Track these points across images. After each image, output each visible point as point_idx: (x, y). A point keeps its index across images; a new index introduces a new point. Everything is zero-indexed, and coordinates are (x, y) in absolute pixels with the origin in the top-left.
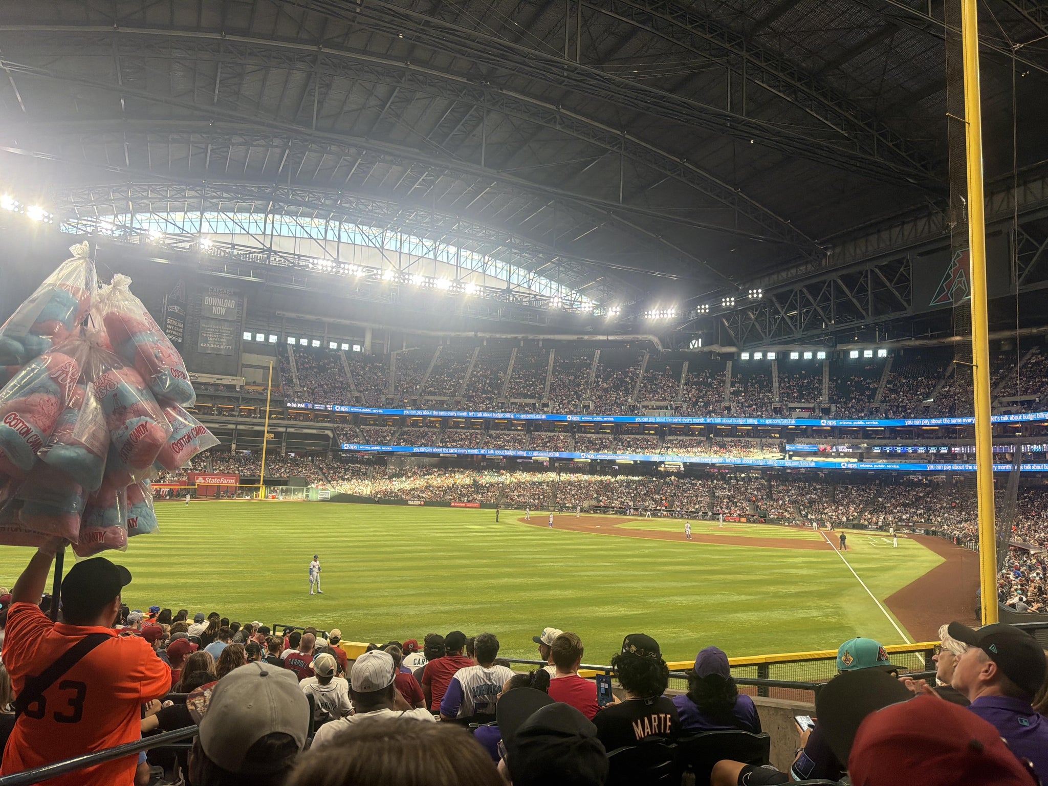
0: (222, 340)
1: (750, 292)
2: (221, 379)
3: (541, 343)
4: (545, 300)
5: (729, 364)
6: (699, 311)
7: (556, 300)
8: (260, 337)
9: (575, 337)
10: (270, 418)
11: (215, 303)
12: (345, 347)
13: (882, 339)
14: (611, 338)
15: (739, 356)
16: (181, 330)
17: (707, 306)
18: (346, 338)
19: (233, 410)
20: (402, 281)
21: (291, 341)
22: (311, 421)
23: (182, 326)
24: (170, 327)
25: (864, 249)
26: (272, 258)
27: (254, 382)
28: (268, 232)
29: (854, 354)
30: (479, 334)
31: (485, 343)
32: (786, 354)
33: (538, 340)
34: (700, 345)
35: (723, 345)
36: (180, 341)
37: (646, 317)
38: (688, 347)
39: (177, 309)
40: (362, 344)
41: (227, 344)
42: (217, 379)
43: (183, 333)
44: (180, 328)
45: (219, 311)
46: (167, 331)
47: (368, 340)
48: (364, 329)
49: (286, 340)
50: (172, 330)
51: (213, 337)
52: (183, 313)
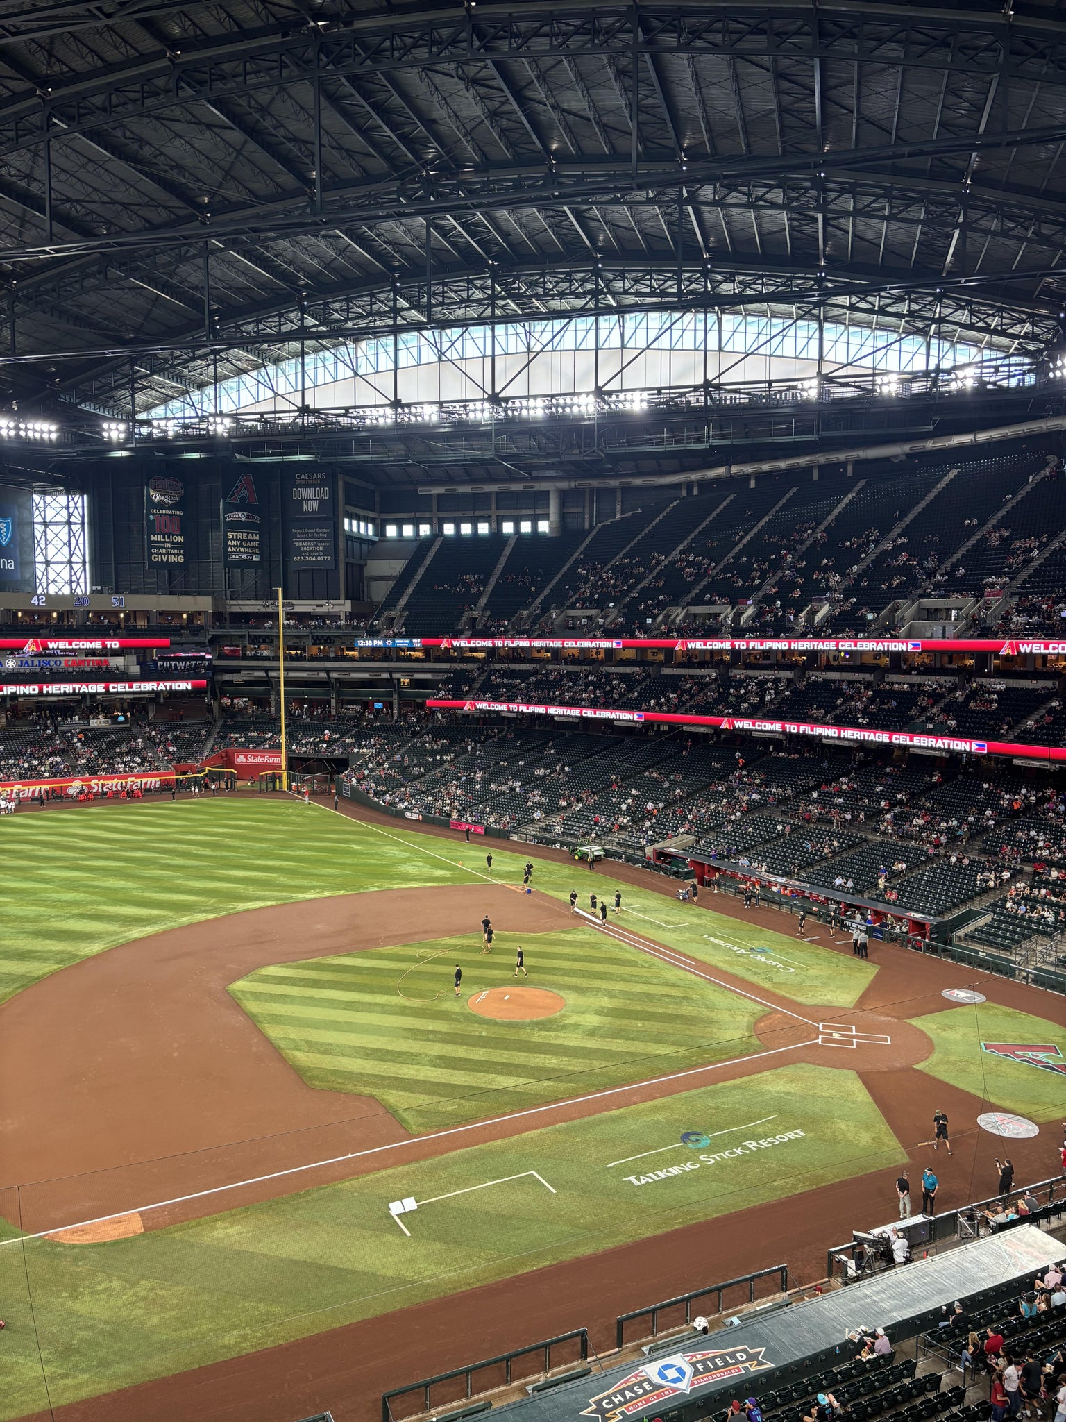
0: (318, 549)
2: (321, 606)
3: (850, 468)
8: (408, 530)
9: (907, 448)
11: (304, 495)
12: (526, 527)
16: (256, 544)
18: (524, 512)
23: (257, 537)
24: (234, 543)
30: (735, 469)
31: (753, 484)
33: (844, 464)
36: (256, 559)
39: (242, 516)
40: (545, 517)
41: (325, 552)
42: (317, 606)
43: (261, 547)
44: (253, 541)
45: (311, 507)
46: (230, 549)
47: (553, 510)
48: (548, 492)
49: (441, 529)
50: (237, 546)
51: (308, 546)
52: (257, 519)
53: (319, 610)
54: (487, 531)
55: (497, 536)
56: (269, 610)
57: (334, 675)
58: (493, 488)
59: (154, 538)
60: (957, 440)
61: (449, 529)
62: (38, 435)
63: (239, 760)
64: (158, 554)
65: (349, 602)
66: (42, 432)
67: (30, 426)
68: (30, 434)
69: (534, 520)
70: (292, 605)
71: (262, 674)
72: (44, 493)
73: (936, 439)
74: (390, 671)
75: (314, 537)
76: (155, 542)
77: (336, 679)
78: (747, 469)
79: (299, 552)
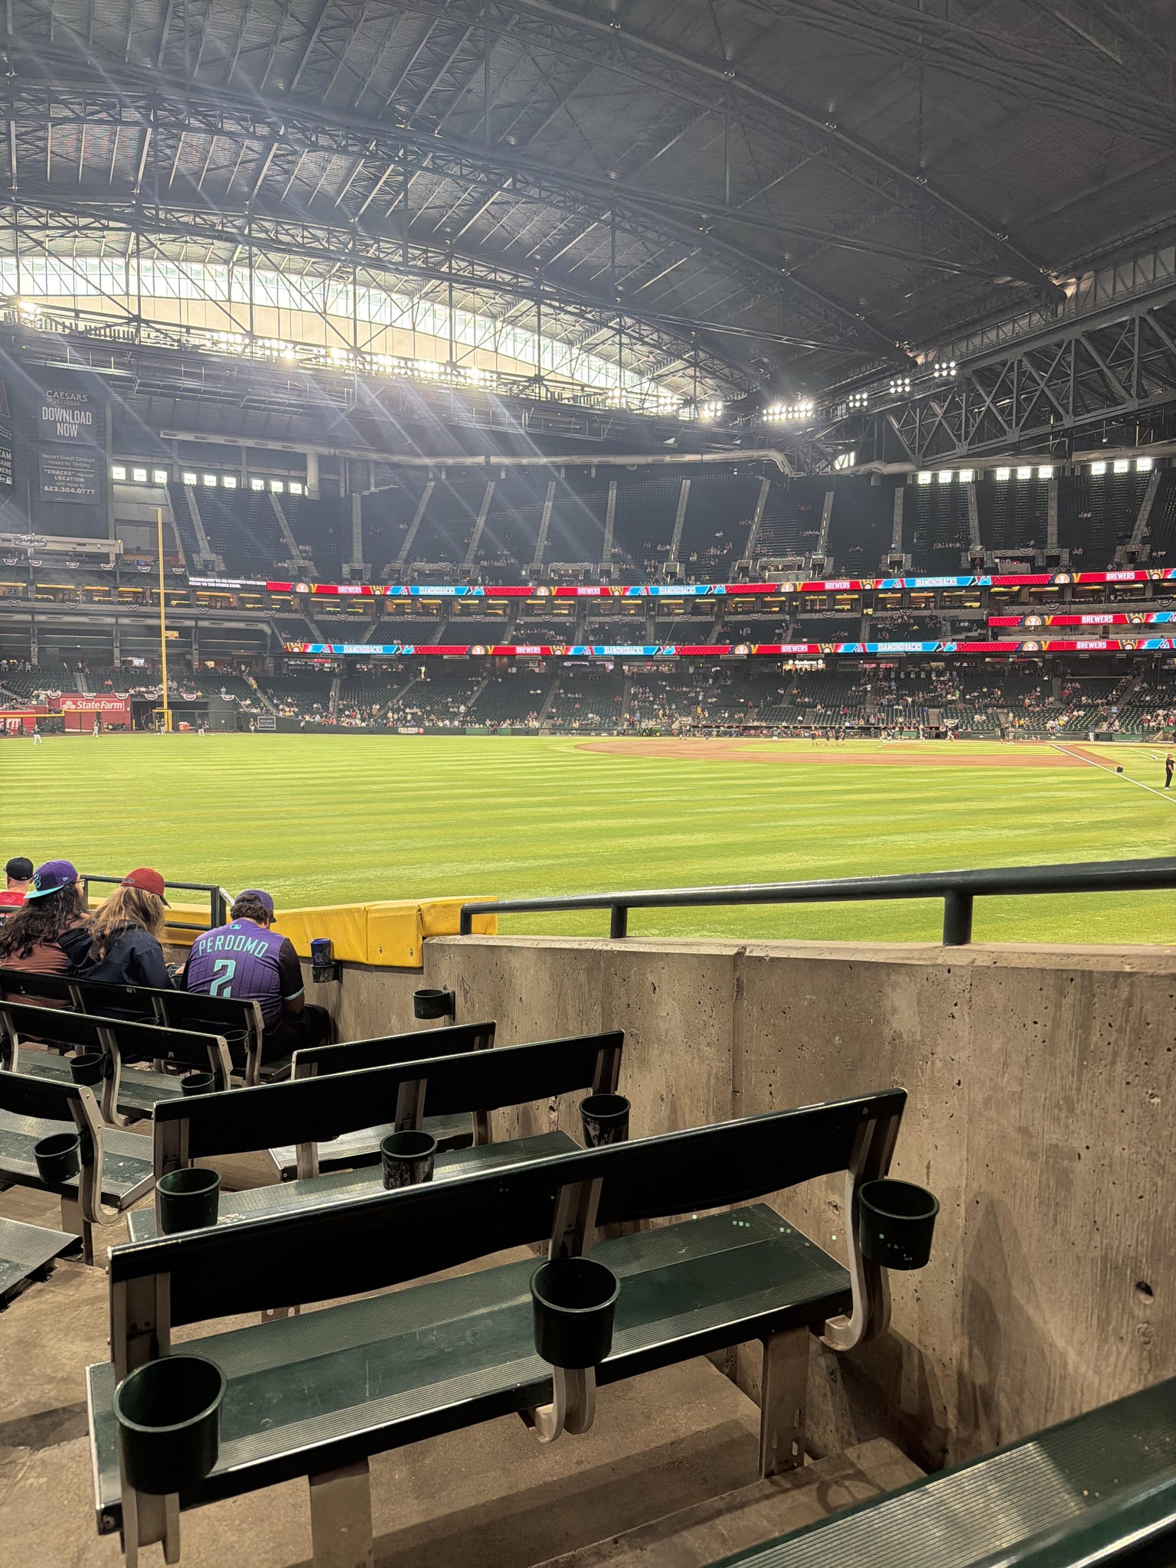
0: (78, 479)
1: (937, 366)
2: (84, 545)
3: (593, 471)
4: (600, 394)
5: (899, 492)
6: (851, 405)
7: (617, 393)
8: (140, 475)
9: (650, 459)
10: (167, 604)
11: (58, 417)
12: (277, 487)
13: (1145, 441)
14: (707, 457)
15: (915, 477)
17: (865, 396)
18: (277, 471)
19: (108, 594)
20: (361, 367)
21: (190, 479)
22: (234, 608)
23: (9, 456)
25: (1129, 284)
26: (143, 334)
27: (138, 549)
28: (133, 290)
29: (1098, 469)
30: (494, 460)
31: (503, 475)
32: (989, 474)
33: (588, 467)
34: (852, 464)
35: (889, 462)
36: (9, 482)
37: (765, 419)
38: (833, 467)
40: (303, 481)
41: (87, 484)
42: (79, 544)
43: (13, 469)
44: (8, 460)
45: (68, 431)
47: (311, 474)
48: (303, 457)
49: (181, 477)
51: (59, 475)
52: (9, 435)
53: (80, 549)
54: (234, 486)
55: (244, 492)
56: (12, 545)
58: (250, 443)
60: (689, 458)
63: (66, 706)
65: (120, 543)
69: (287, 481)
70: (44, 542)
71: (28, 617)
75: (72, 466)
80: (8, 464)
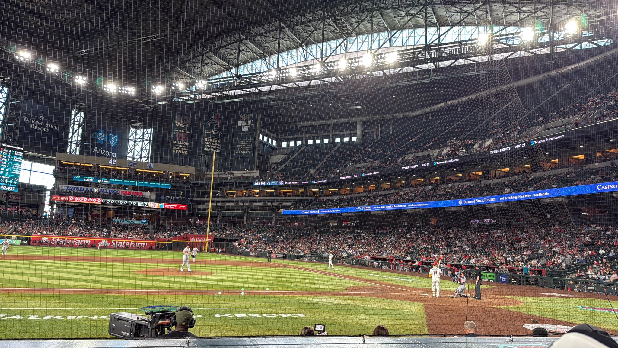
0: (247, 147)
8: (292, 144)
11: (243, 124)
12: (346, 140)
18: (345, 132)
24: (208, 143)
30: (448, 103)
39: (213, 131)
40: (355, 134)
41: (250, 149)
42: (244, 174)
43: (221, 146)
44: (217, 143)
45: (245, 129)
46: (206, 146)
47: (359, 131)
48: (356, 123)
49: (307, 142)
50: (209, 145)
51: (242, 146)
52: (219, 133)
53: (245, 175)
54: (328, 142)
55: (332, 144)
56: (223, 176)
57: (246, 204)
58: (331, 121)
59: (174, 142)
60: (570, 68)
61: (310, 142)
62: (126, 92)
63: (192, 240)
64: (175, 149)
65: (258, 171)
66: (127, 91)
67: (123, 88)
68: (123, 92)
69: (350, 136)
70: (233, 174)
72: (136, 128)
73: (556, 70)
74: (273, 202)
75: (245, 143)
76: (174, 144)
77: (248, 206)
78: (455, 102)
79: (238, 149)
80: (219, 145)
